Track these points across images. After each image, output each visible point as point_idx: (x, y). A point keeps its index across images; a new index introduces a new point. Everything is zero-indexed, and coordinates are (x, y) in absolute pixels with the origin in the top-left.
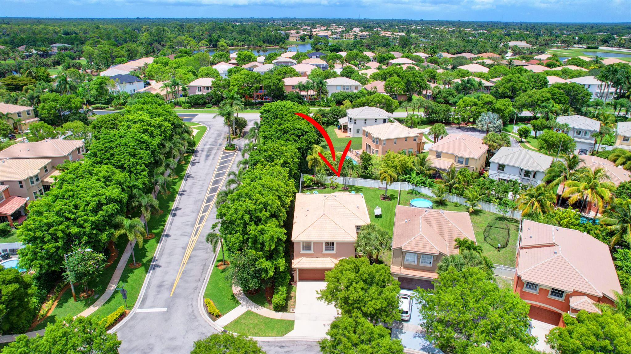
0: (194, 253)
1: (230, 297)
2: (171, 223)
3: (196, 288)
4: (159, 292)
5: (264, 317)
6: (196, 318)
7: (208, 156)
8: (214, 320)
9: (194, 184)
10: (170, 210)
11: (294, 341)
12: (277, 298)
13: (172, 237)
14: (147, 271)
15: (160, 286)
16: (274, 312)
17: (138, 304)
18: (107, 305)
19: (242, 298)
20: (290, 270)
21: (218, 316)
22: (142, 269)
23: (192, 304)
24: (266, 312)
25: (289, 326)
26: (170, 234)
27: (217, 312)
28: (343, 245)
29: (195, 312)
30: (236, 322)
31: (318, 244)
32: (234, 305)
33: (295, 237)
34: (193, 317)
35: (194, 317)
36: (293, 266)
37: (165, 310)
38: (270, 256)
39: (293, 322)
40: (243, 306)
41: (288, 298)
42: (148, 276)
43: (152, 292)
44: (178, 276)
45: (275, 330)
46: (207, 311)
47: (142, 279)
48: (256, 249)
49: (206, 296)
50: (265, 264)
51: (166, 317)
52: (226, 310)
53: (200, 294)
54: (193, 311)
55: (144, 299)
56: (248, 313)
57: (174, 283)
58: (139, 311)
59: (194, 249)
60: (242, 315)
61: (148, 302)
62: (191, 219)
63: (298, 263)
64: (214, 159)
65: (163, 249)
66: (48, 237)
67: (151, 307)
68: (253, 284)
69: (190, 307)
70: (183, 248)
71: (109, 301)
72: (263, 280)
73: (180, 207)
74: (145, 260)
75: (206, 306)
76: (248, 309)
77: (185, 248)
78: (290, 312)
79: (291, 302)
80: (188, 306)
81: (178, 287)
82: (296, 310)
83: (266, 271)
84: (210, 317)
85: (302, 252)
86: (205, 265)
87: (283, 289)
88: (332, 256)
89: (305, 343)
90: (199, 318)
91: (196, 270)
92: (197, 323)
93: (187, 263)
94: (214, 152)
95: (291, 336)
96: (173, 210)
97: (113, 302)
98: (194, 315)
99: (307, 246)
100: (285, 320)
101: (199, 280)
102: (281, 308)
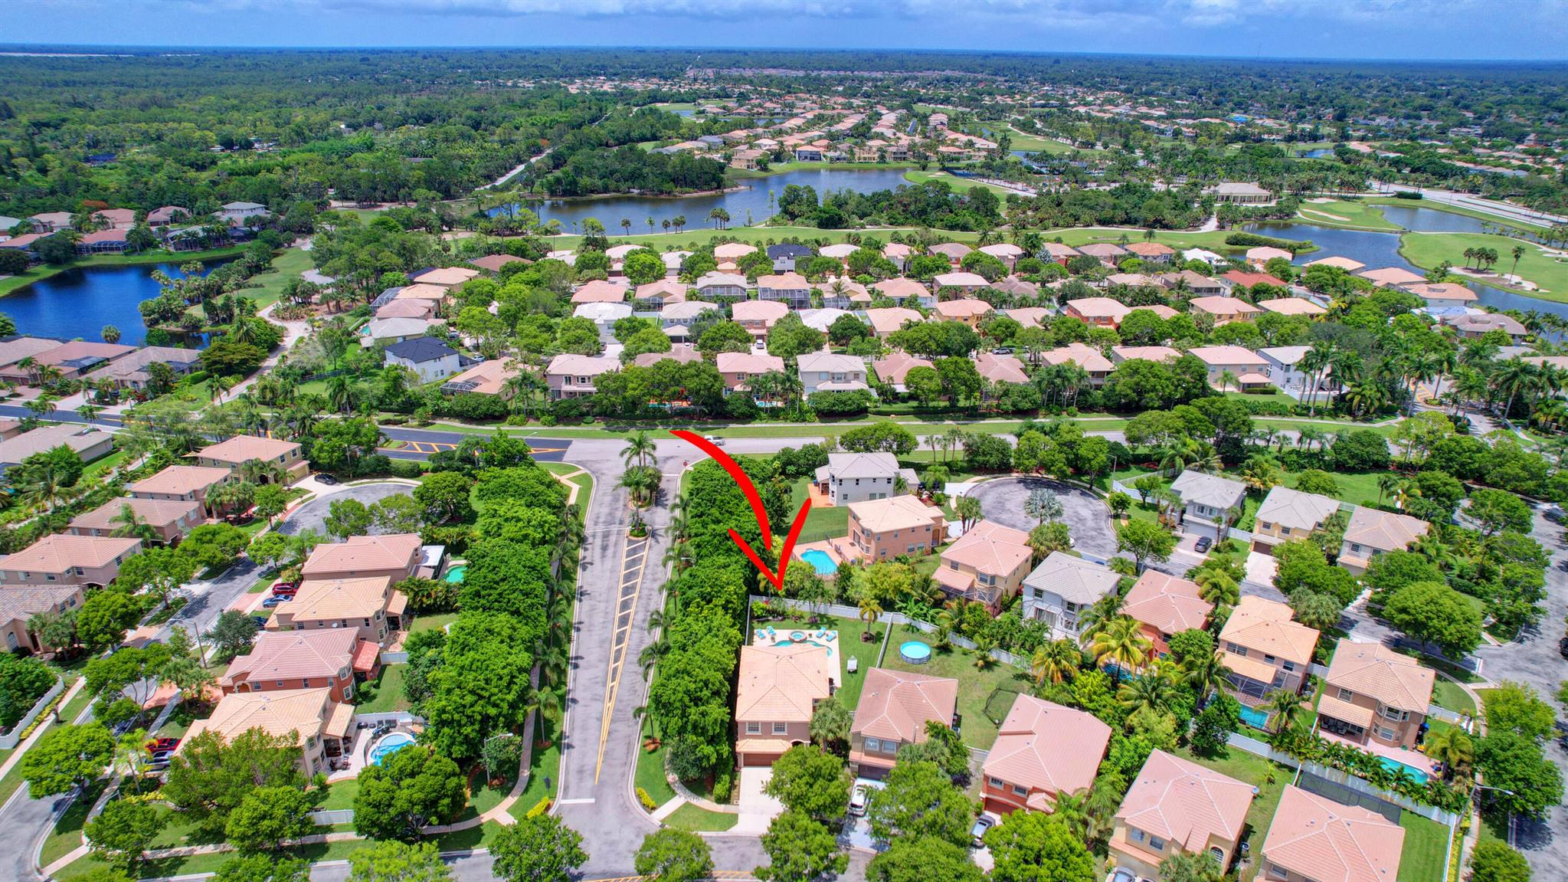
0: (613, 726)
1: (665, 786)
2: (575, 680)
3: (623, 775)
4: (581, 780)
5: (704, 809)
6: (629, 810)
7: (604, 548)
8: (650, 813)
9: (593, 609)
10: (569, 658)
11: (738, 836)
12: (719, 789)
13: (581, 702)
14: (560, 752)
15: (581, 772)
16: (715, 804)
17: (560, 793)
18: (526, 796)
19: (679, 788)
20: (734, 755)
21: (654, 809)
22: (554, 748)
23: (622, 795)
24: (706, 803)
25: (733, 819)
26: (577, 697)
27: (652, 803)
28: (793, 725)
29: (628, 804)
30: (674, 815)
31: (767, 725)
32: (670, 796)
33: (739, 716)
34: (625, 809)
35: (627, 810)
36: (738, 749)
37: (593, 800)
38: (712, 741)
39: (736, 816)
40: (680, 797)
41: (733, 786)
42: (563, 758)
43: (573, 780)
44: (600, 759)
45: (717, 824)
46: (641, 802)
47: (557, 762)
48: (696, 735)
49: (637, 784)
50: (708, 750)
51: (596, 808)
52: (661, 801)
53: (630, 781)
54: (625, 802)
55: (566, 788)
56: (687, 805)
57: (596, 768)
58: (564, 802)
59: (613, 721)
60: (680, 807)
61: (571, 791)
62: (598, 672)
63: (744, 746)
64: (614, 556)
65: (572, 721)
66: (464, 720)
67: (576, 797)
68: (693, 773)
69: (621, 798)
70: (597, 719)
71: (526, 790)
72: (704, 769)
74: (554, 737)
75: (639, 797)
76: (686, 800)
77: (600, 719)
78: (733, 804)
79: (734, 793)
80: (618, 796)
81: (601, 773)
82: (740, 802)
83: (708, 758)
84: (644, 809)
85: (748, 733)
86: (629, 744)
87: (726, 778)
88: (783, 738)
89: (748, 839)
90: (632, 811)
91: (620, 751)
92: (632, 817)
93: (607, 740)
94: (613, 539)
95: (735, 830)
96: (572, 658)
97: (532, 791)
98: (626, 807)
99: (753, 726)
100: (728, 813)
101: (625, 763)
102: (725, 800)
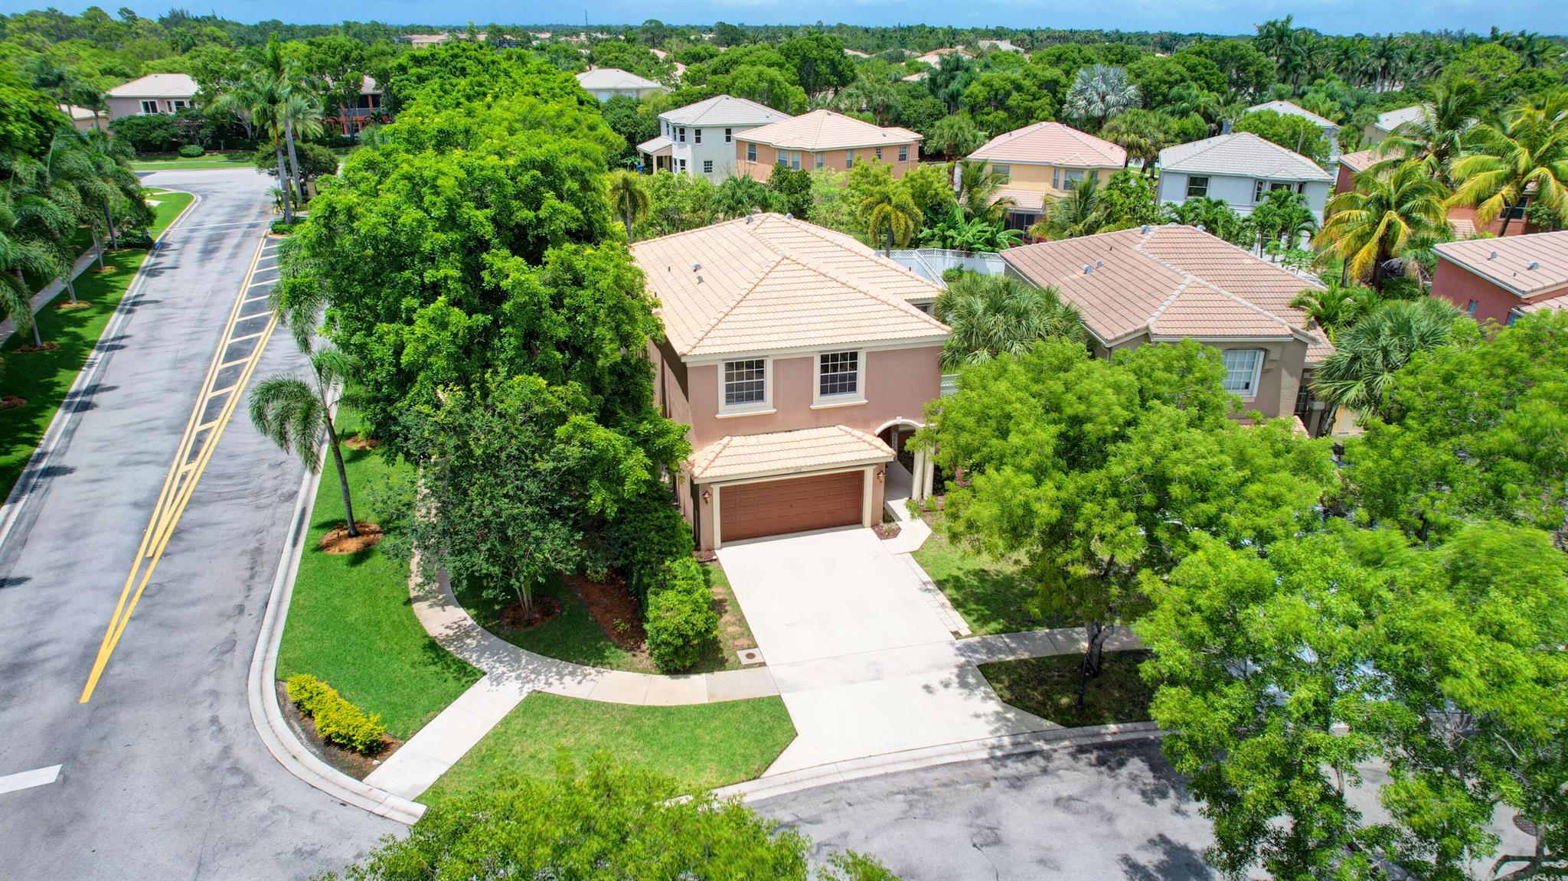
0: (195, 514)
1: (417, 655)
3: (230, 645)
4: (6, 698)
5: (624, 708)
6: (248, 780)
7: (209, 251)
8: (360, 775)
9: (164, 318)
10: (64, 395)
11: (826, 789)
12: (676, 608)
15: (13, 669)
16: (665, 679)
19: (481, 651)
21: (376, 749)
23: (214, 720)
25: (766, 722)
26: (67, 464)
27: (366, 725)
29: (244, 754)
31: (791, 364)
32: (452, 685)
34: (229, 778)
35: (236, 780)
37: (49, 775)
39: (775, 704)
40: (498, 680)
44: (122, 613)
45: (704, 754)
46: (311, 738)
49: (286, 667)
53: (256, 664)
54: (226, 751)
56: (535, 707)
57: (98, 645)
59: (195, 503)
60: (506, 721)
63: (715, 462)
64: (233, 256)
65: (29, 520)
69: (205, 735)
70: (136, 505)
73: (106, 382)
76: (528, 688)
78: (739, 666)
79: (726, 630)
80: (192, 730)
84: (332, 761)
85: (726, 411)
86: (258, 551)
88: (852, 417)
89: (886, 786)
90: (266, 778)
91: (218, 573)
92: (262, 806)
93: (165, 555)
94: (230, 242)
95: (796, 767)
96: (76, 394)
98: (235, 770)
100: (735, 704)
101: (241, 609)
102: (700, 652)
